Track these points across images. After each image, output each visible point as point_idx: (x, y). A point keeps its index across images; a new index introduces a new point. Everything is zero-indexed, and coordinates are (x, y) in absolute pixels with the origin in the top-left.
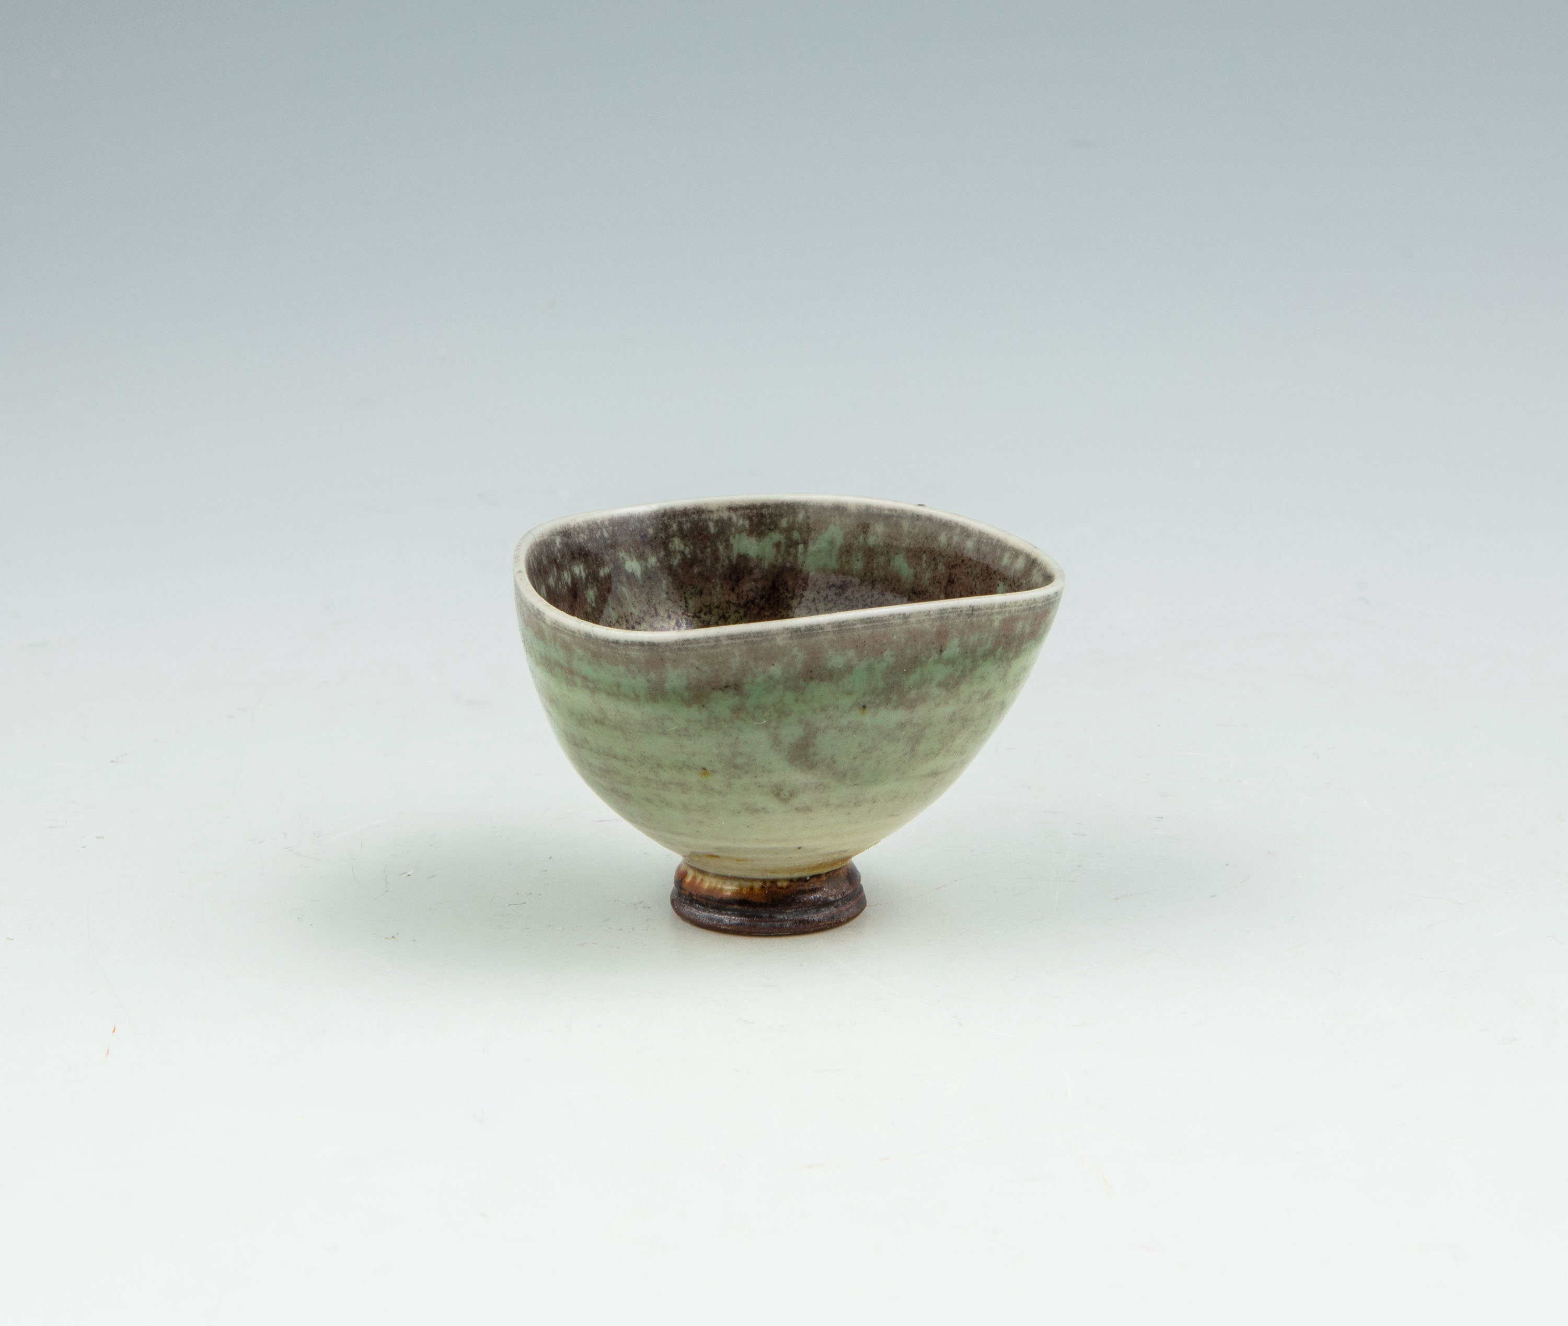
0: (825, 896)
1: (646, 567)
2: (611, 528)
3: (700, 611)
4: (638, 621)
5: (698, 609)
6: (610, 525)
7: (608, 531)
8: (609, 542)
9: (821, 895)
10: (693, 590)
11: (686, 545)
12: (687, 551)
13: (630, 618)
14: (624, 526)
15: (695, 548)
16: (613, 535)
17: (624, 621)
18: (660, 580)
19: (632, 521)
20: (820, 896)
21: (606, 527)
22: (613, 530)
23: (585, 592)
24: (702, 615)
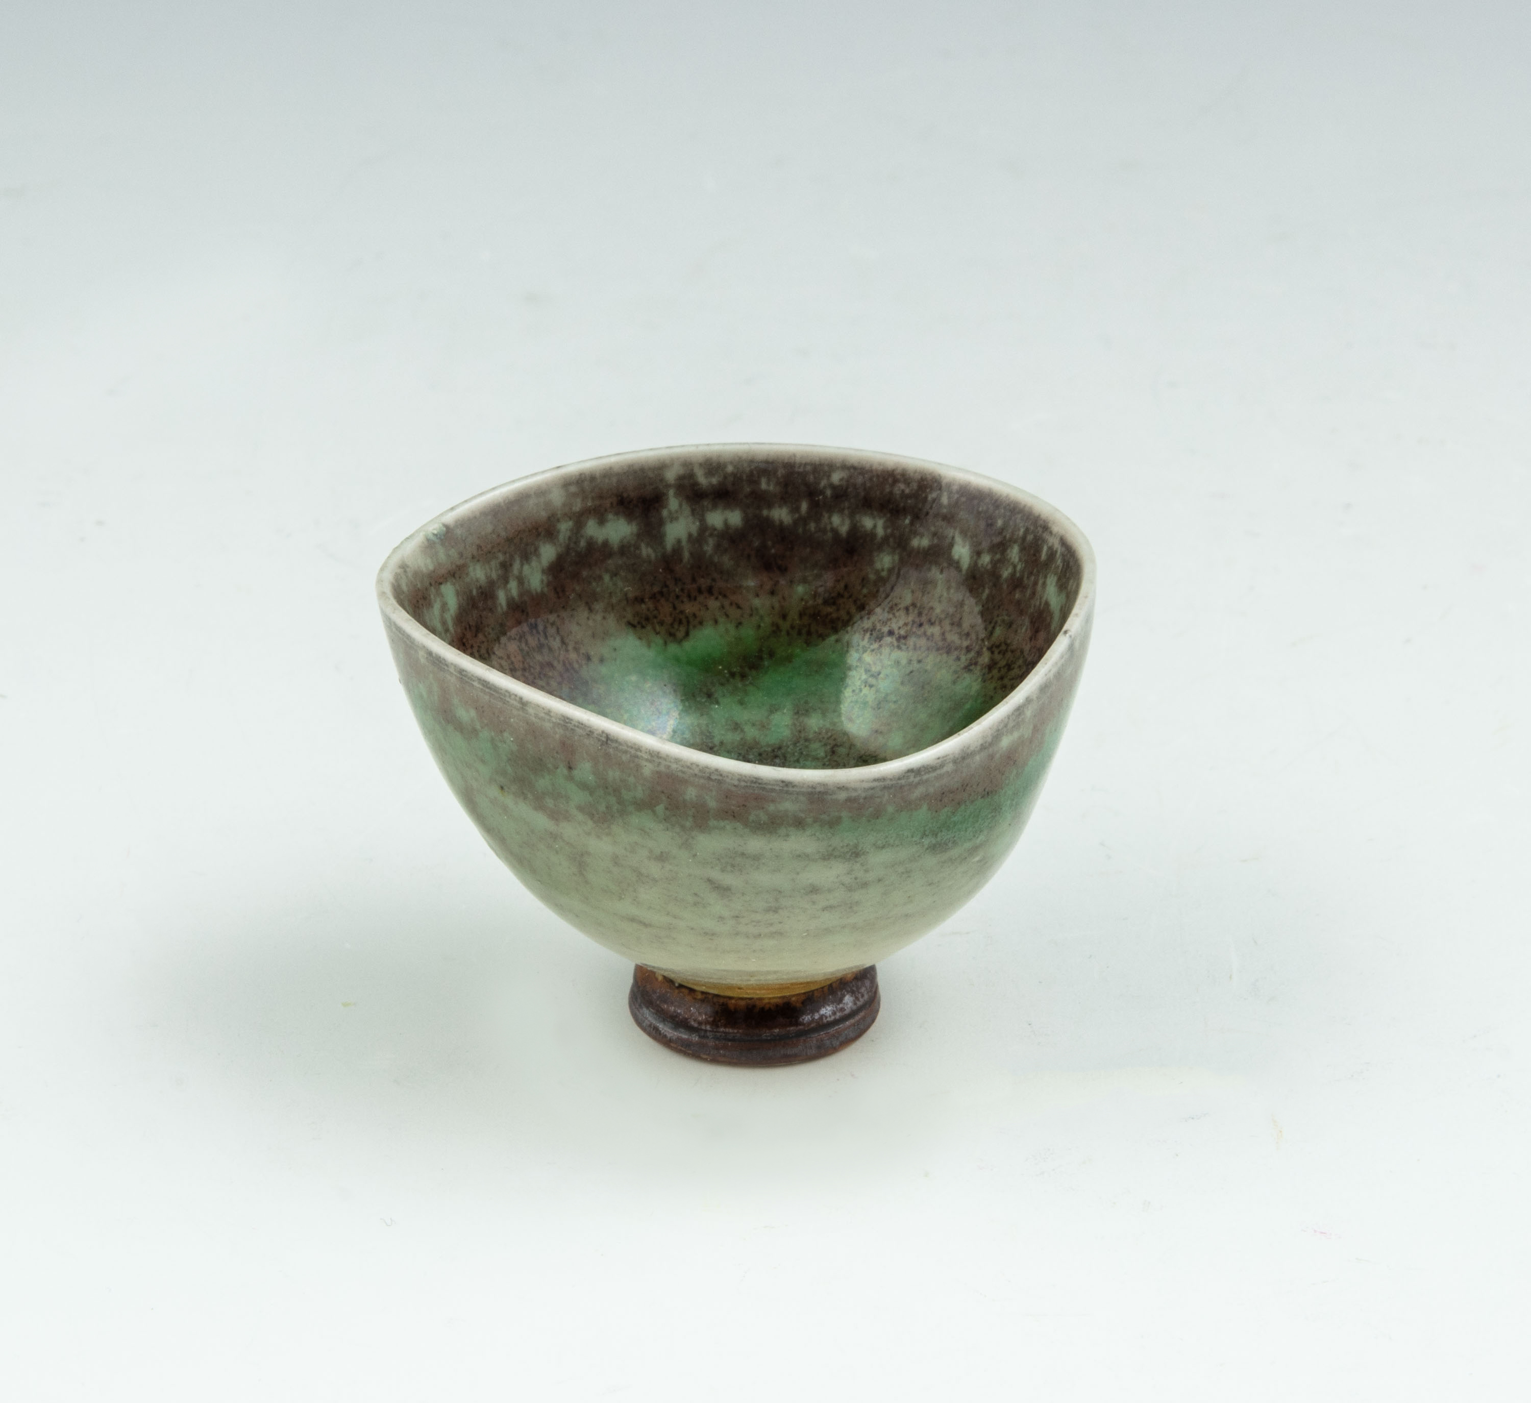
0: (686, 1016)
1: (976, 564)
2: (956, 496)
3: (998, 646)
4: (933, 620)
5: (997, 643)
6: (958, 492)
7: (949, 498)
8: (945, 511)
9: (682, 1013)
10: (1006, 618)
11: (1020, 560)
12: (1019, 567)
13: (925, 612)
14: (976, 502)
15: (1025, 567)
16: (956, 504)
17: (916, 612)
18: (984, 587)
19: (987, 500)
20: (680, 1013)
21: (950, 493)
22: (958, 500)
23: (875, 554)
24: (996, 652)
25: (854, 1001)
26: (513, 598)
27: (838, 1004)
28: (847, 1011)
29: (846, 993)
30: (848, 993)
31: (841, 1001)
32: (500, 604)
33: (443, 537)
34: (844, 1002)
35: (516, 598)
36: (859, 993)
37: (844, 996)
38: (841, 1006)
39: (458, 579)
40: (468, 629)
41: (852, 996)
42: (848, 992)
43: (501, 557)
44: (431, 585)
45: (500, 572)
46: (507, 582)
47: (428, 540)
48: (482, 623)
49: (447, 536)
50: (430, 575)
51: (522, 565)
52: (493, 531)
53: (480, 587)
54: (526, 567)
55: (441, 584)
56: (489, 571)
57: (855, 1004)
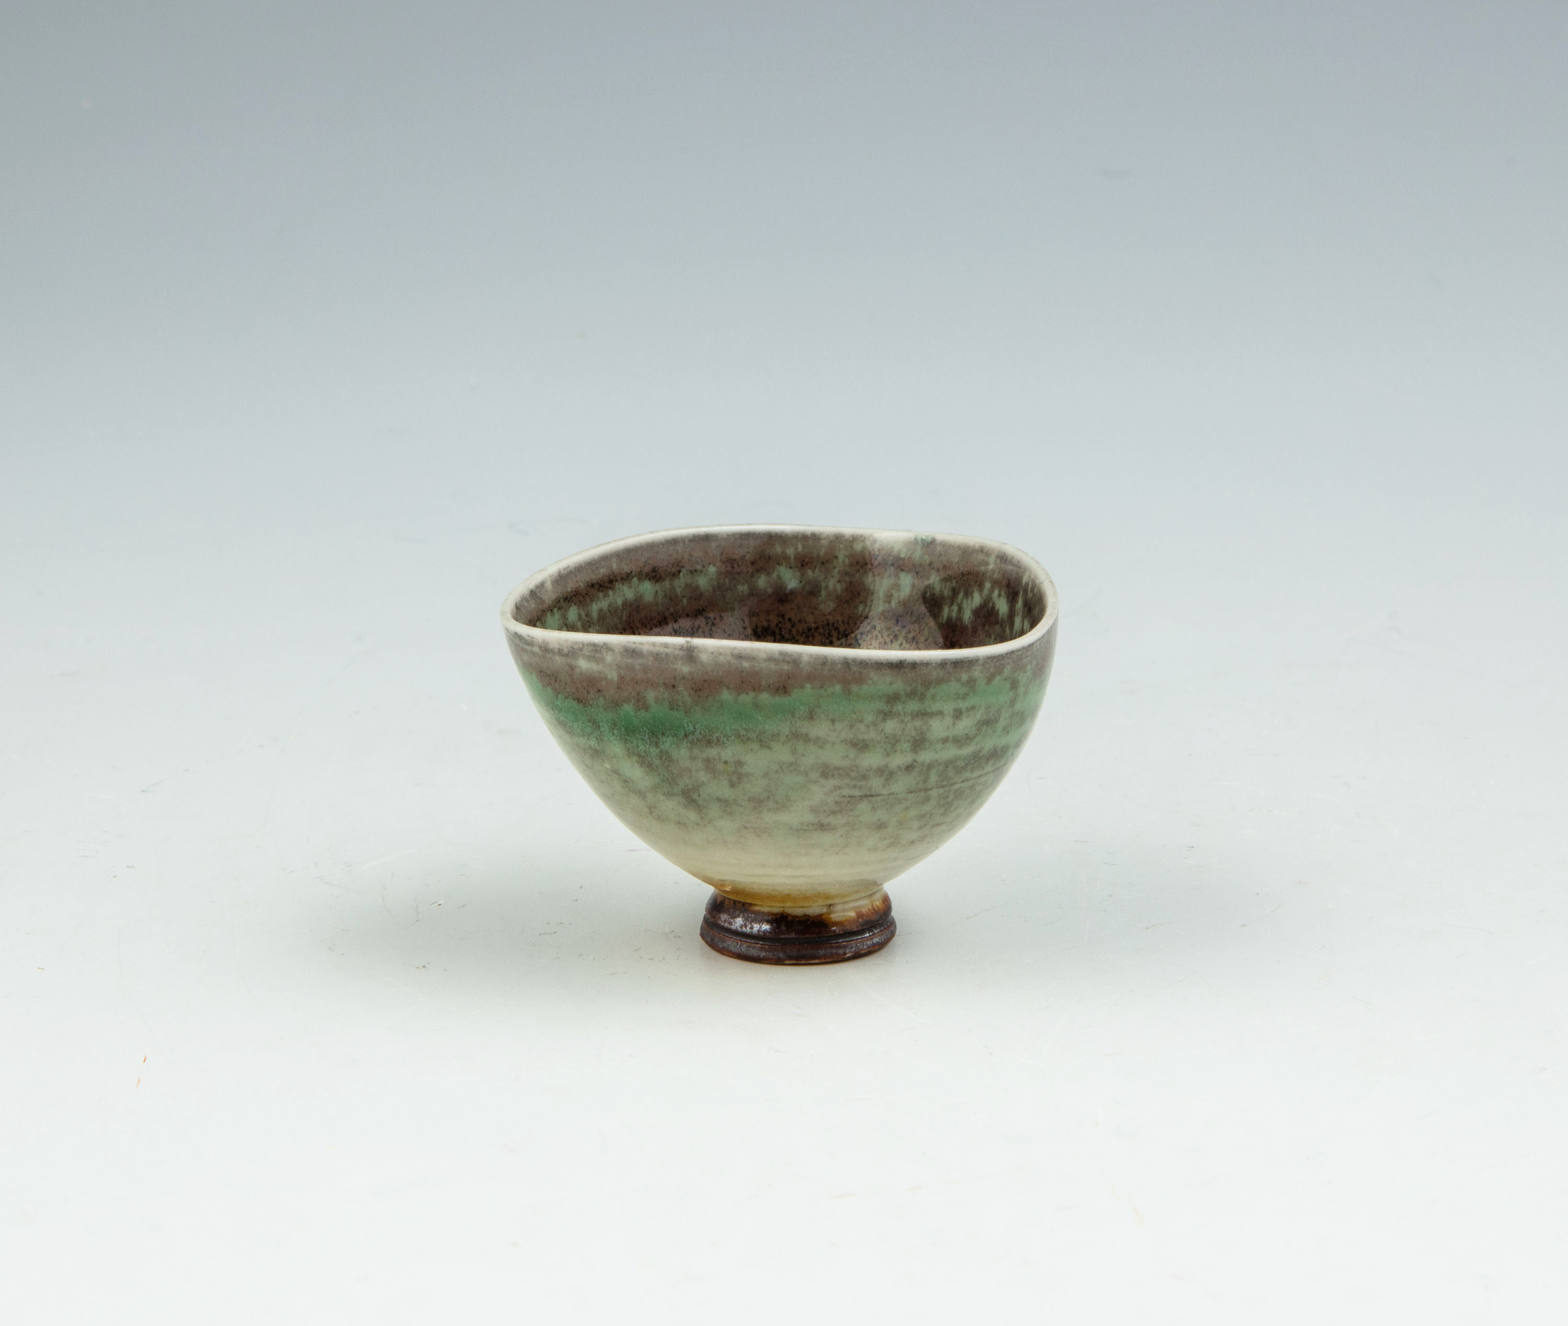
25: (742, 925)
26: (952, 618)
27: (731, 918)
28: (733, 927)
29: (741, 916)
30: (742, 917)
31: (734, 917)
32: (943, 616)
33: (925, 544)
34: (735, 920)
35: (954, 620)
36: (751, 924)
37: (739, 916)
38: (732, 920)
39: (919, 577)
40: (909, 614)
41: (743, 921)
42: (744, 917)
43: (954, 584)
44: (893, 565)
45: (950, 593)
46: (952, 604)
47: (916, 539)
48: (923, 618)
49: (929, 545)
50: (898, 558)
51: (964, 598)
52: (957, 563)
53: (934, 595)
54: (965, 601)
55: (902, 570)
56: (944, 587)
57: (741, 927)
